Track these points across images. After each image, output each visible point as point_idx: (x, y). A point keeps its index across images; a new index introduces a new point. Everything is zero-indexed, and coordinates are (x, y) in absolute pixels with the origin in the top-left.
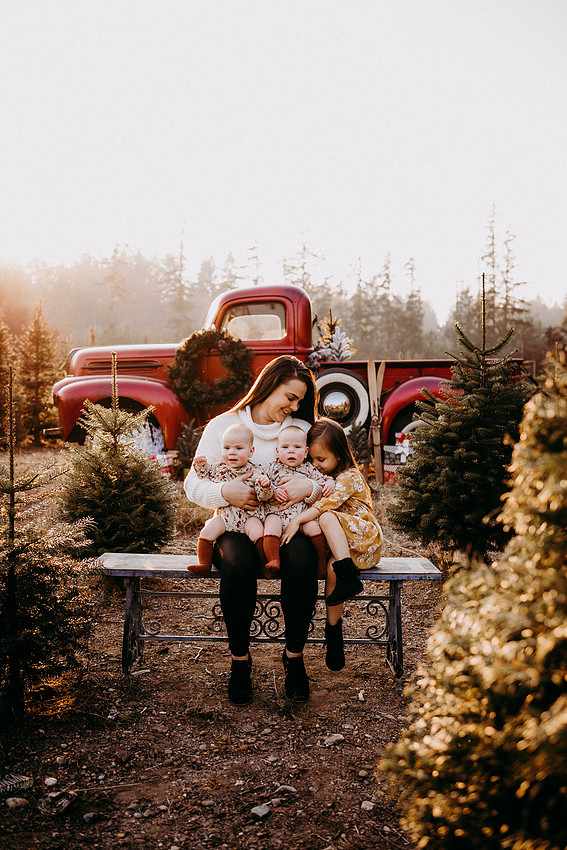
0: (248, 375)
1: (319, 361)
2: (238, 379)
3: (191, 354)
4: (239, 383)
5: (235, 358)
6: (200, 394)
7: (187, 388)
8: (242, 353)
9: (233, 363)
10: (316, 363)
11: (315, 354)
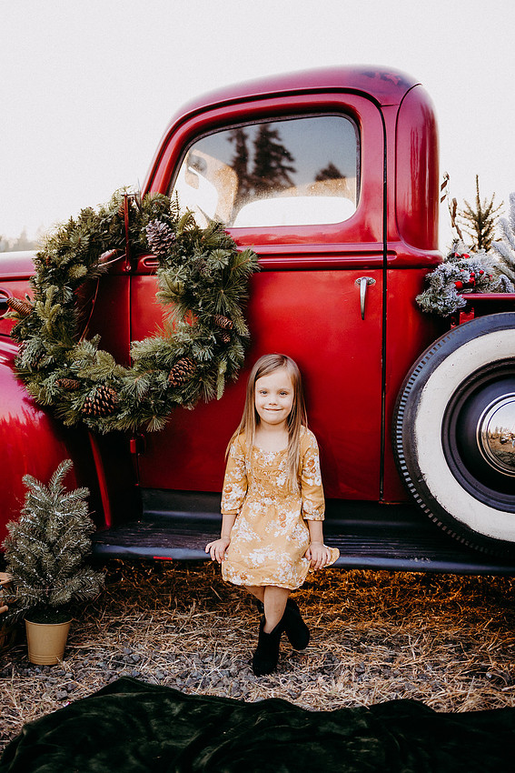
0: (232, 332)
1: (461, 288)
2: (202, 343)
3: (72, 263)
4: (203, 353)
5: (197, 278)
6: (83, 385)
7: (52, 367)
8: (219, 260)
9: (188, 292)
10: (451, 294)
11: (449, 267)
